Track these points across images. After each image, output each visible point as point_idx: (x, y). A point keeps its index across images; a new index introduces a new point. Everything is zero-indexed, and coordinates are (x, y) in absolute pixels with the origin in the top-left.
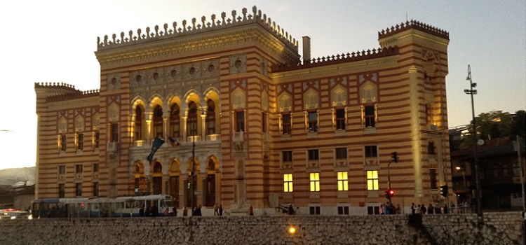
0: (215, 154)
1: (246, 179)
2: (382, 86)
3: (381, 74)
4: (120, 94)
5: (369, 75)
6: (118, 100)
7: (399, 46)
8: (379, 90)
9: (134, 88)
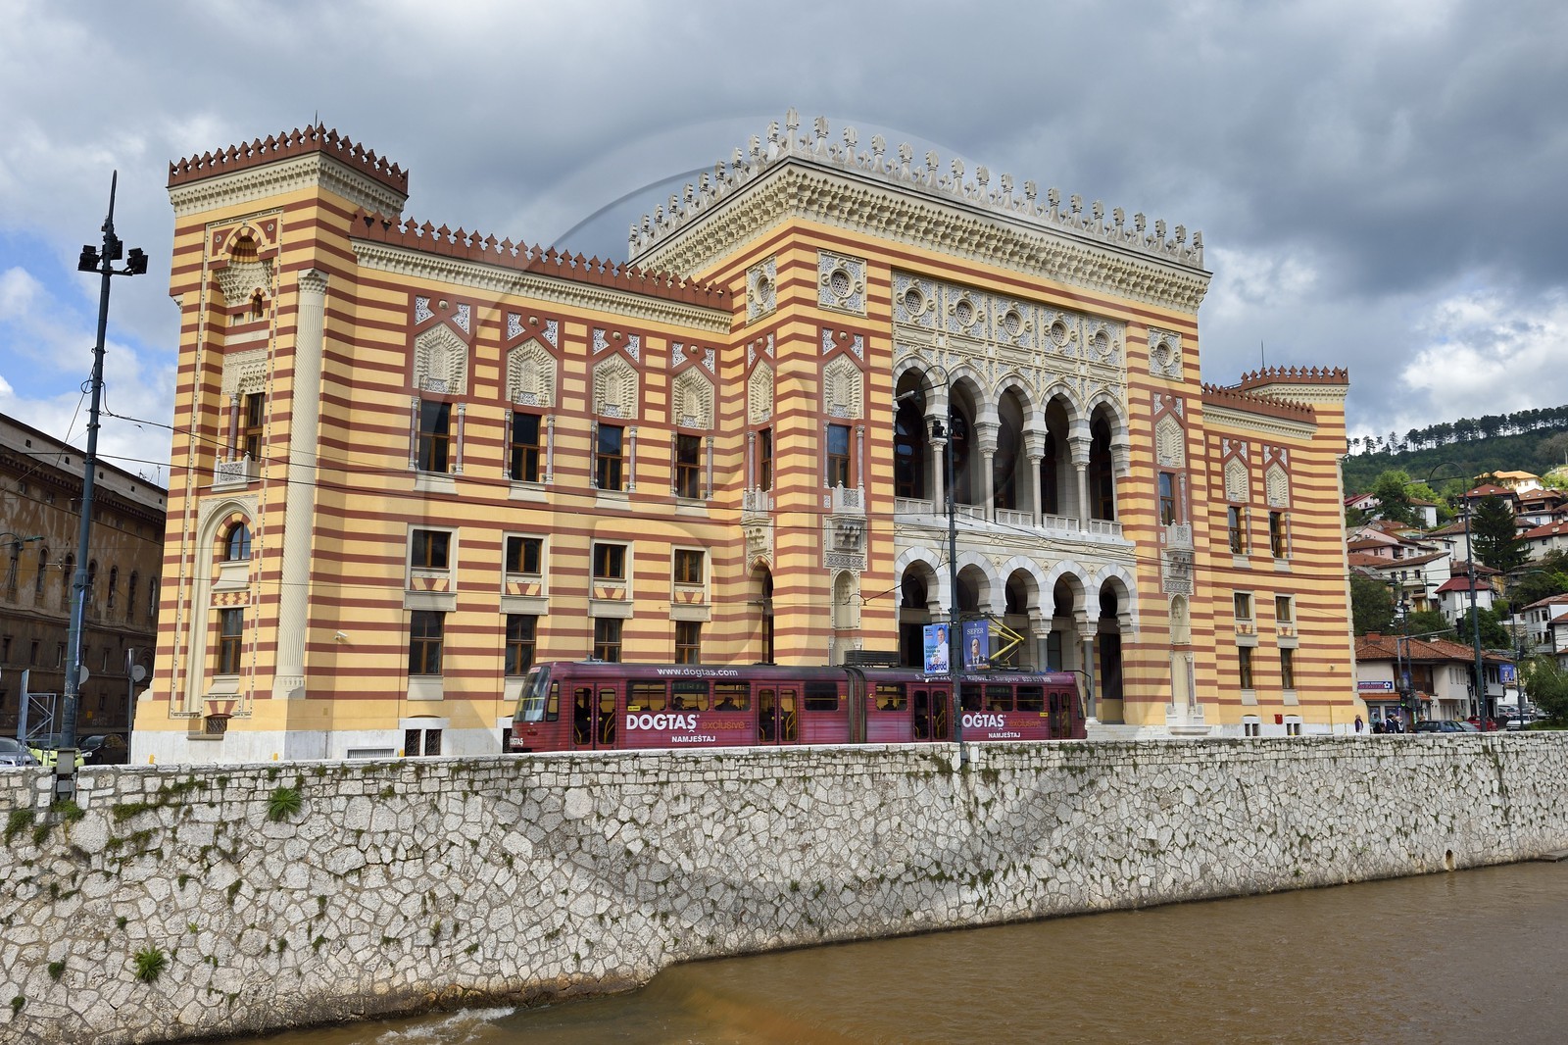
0: (1120, 574)
1: (1195, 648)
2: (1296, 479)
3: (1294, 453)
4: (866, 334)
5: (1277, 449)
6: (858, 348)
7: (1317, 408)
8: (1292, 485)
9: (900, 325)
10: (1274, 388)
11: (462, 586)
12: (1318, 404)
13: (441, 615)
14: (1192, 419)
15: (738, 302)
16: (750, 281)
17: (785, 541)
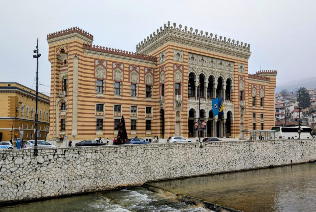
0: (231, 110)
1: (245, 124)
2: (266, 92)
3: (266, 87)
4: (183, 66)
5: (262, 86)
6: (181, 68)
7: (271, 78)
8: (265, 93)
9: (190, 64)
10: (262, 74)
11: (106, 114)
12: (271, 77)
13: (102, 119)
14: (246, 81)
15: (158, 60)
16: (161, 56)
17: (167, 105)
